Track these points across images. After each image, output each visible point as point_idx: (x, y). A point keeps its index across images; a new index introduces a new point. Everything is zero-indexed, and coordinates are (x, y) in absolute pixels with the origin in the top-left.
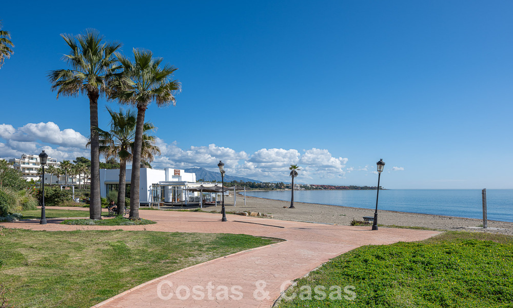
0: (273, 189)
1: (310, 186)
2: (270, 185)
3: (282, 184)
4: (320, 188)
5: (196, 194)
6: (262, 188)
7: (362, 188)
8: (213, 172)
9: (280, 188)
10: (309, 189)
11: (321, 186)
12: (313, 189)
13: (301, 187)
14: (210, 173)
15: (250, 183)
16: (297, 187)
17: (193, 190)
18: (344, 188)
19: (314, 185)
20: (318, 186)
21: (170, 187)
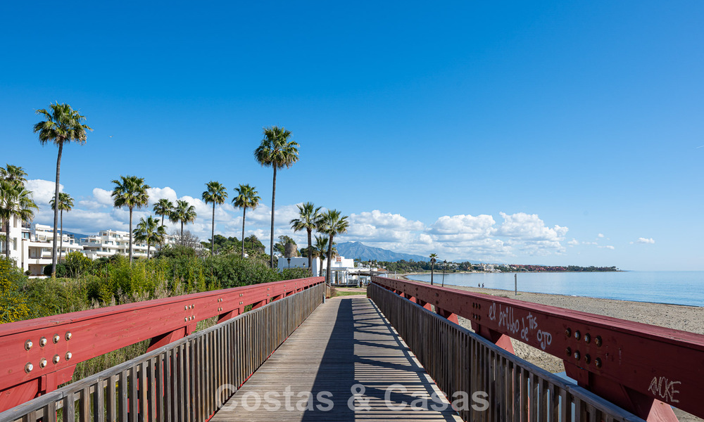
0: (454, 271)
1: (508, 267)
2: (451, 265)
3: (467, 264)
4: (522, 270)
5: (354, 277)
6: (440, 269)
7: (585, 270)
8: (373, 248)
9: (466, 270)
10: (508, 271)
11: (526, 267)
12: (513, 270)
13: (496, 268)
14: (369, 249)
15: (423, 262)
16: (490, 268)
17: (353, 274)
18: (559, 269)
19: (514, 266)
20: (520, 266)
21: (333, 272)
